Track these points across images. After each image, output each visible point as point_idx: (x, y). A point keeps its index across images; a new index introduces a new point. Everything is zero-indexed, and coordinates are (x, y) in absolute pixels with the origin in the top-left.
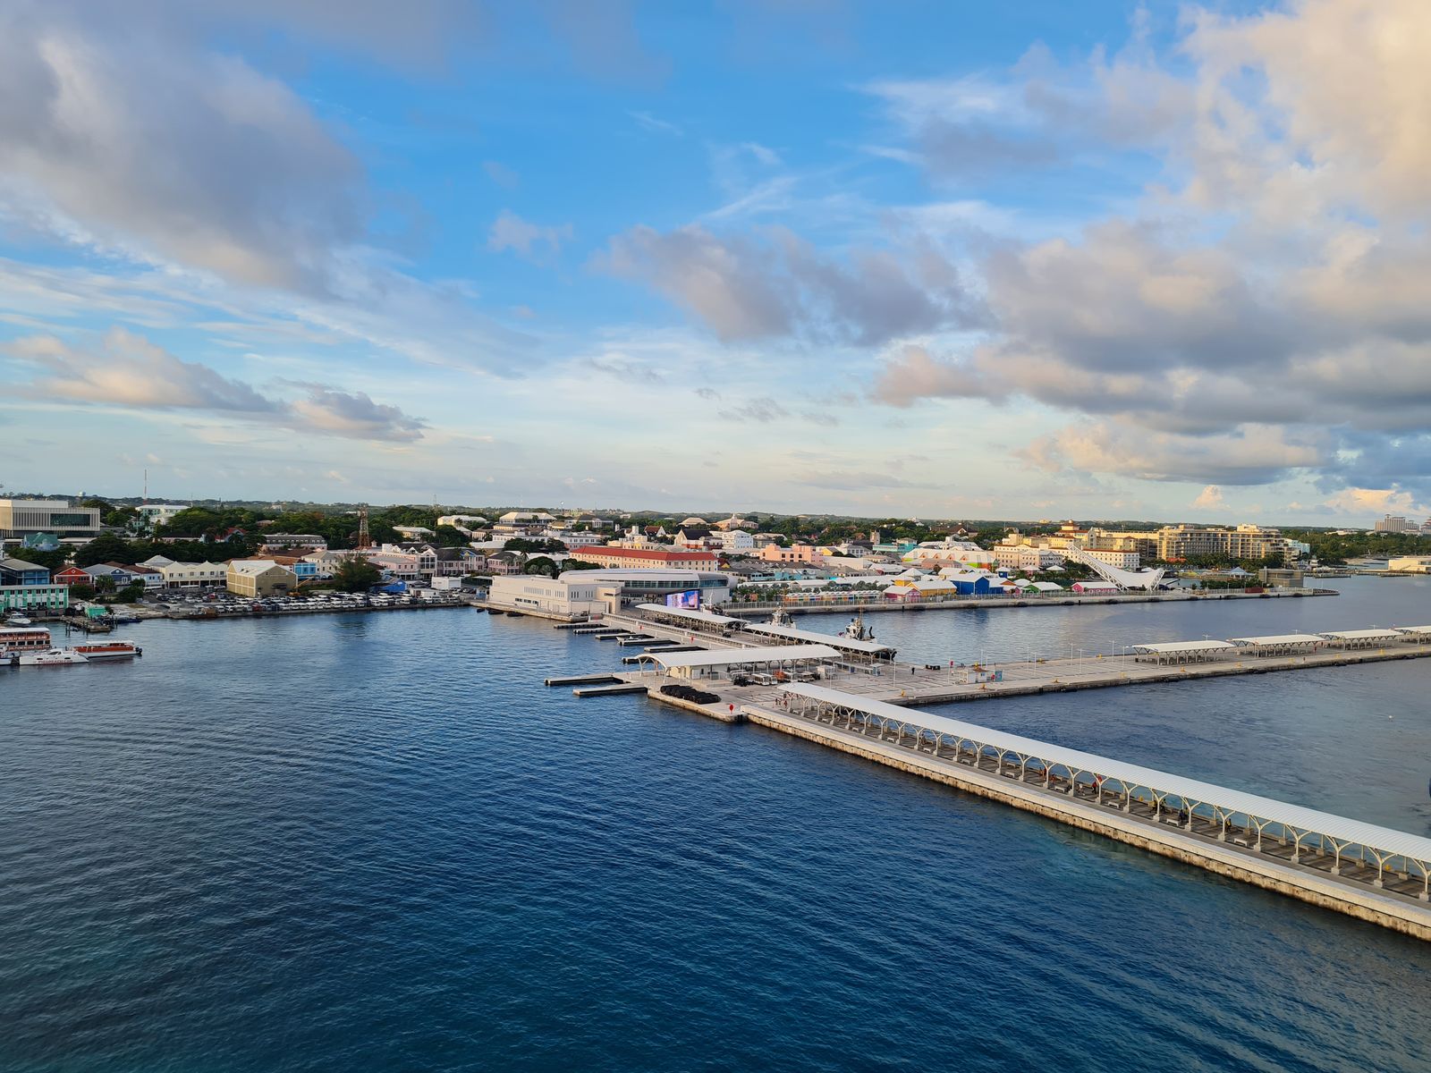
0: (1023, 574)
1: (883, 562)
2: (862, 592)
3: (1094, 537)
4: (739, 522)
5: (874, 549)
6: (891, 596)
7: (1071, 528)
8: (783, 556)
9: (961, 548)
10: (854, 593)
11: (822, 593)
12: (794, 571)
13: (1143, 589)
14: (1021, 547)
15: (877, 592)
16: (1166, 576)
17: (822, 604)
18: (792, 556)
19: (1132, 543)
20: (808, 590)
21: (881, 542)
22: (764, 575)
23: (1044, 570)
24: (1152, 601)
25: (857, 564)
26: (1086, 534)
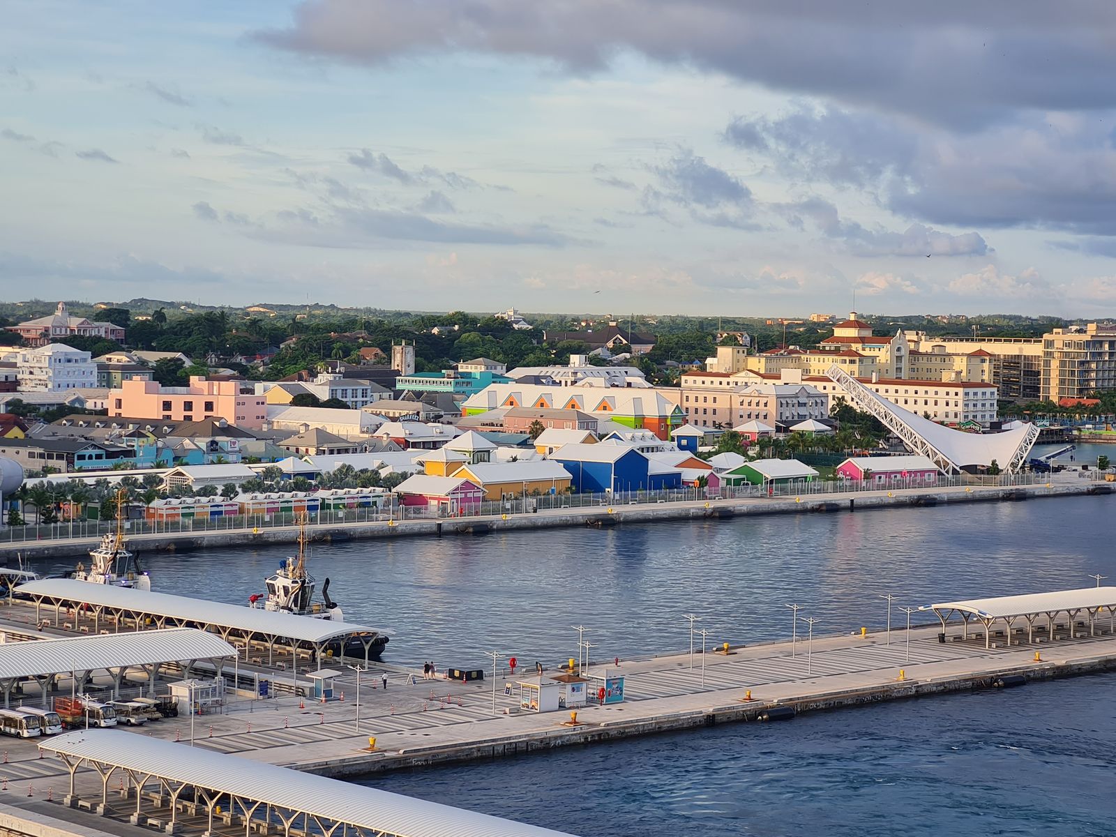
0: (734, 442)
1: (414, 418)
2: (341, 492)
3: (903, 352)
4: (75, 322)
5: (399, 386)
6: (414, 502)
7: (852, 332)
8: (167, 406)
9: (600, 381)
10: (322, 494)
11: (243, 498)
12: (187, 443)
13: (994, 470)
14: (741, 378)
15: (379, 490)
16: (1046, 439)
17: (239, 525)
18: (188, 406)
19: (986, 366)
20: (207, 491)
21: (419, 369)
22: (110, 455)
23: (786, 430)
24: (1010, 497)
25: (345, 424)
26: (887, 346)
